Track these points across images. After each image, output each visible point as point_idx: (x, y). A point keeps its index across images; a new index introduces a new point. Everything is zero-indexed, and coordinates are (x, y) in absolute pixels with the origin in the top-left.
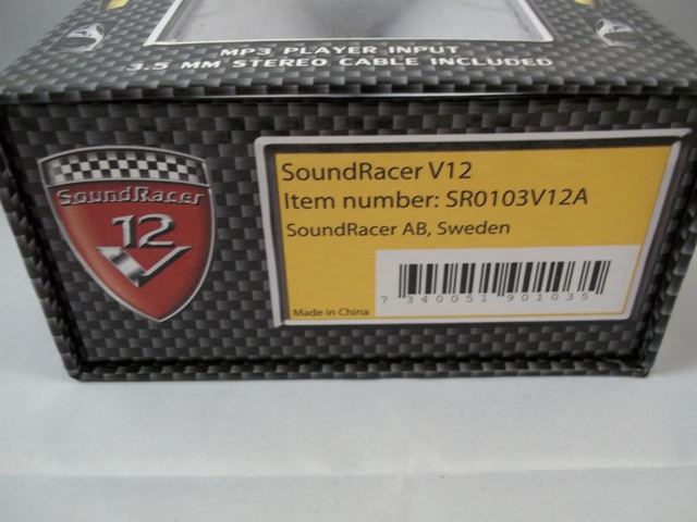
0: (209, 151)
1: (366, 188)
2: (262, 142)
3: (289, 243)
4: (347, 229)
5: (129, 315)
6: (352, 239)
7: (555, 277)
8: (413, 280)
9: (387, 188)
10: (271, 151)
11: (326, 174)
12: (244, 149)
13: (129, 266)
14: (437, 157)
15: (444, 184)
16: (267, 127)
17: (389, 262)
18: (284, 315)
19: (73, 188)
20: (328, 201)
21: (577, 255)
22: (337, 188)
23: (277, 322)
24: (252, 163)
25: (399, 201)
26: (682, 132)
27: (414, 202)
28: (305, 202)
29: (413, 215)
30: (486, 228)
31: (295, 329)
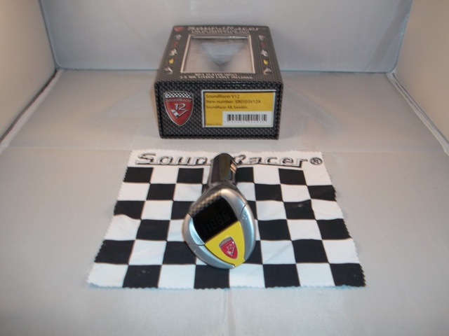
0: (193, 92)
1: (221, 99)
2: (203, 91)
3: (207, 110)
4: (218, 107)
5: (175, 124)
6: (218, 109)
7: (257, 118)
8: (230, 117)
9: (224, 99)
10: (204, 93)
11: (214, 97)
12: (200, 92)
13: (176, 114)
14: (233, 94)
15: (235, 99)
16: (204, 88)
17: (225, 114)
18: (205, 124)
19: (168, 99)
20: (214, 102)
21: (261, 113)
22: (215, 99)
23: (203, 126)
24: (200, 94)
25: (227, 102)
26: (274, 90)
27: (230, 102)
28: (210, 102)
29: (229, 104)
30: (243, 107)
31: (207, 128)
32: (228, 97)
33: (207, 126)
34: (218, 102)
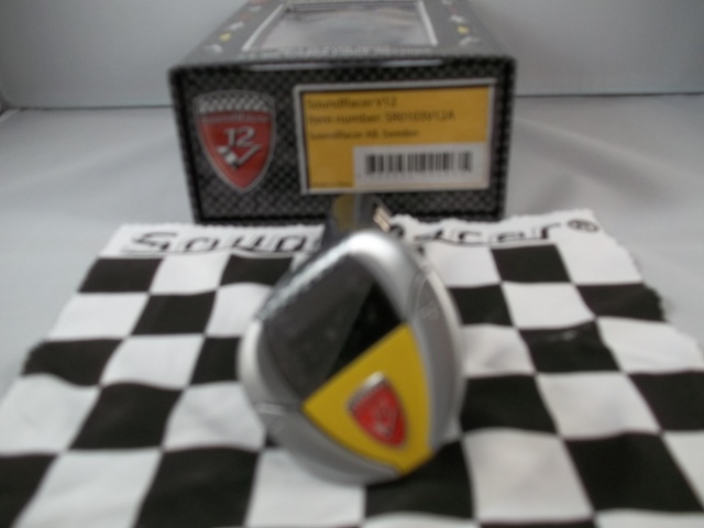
0: (273, 94)
1: (347, 112)
2: (298, 89)
3: (312, 144)
4: (339, 135)
5: (227, 187)
6: (342, 141)
7: (444, 161)
8: (373, 164)
9: (356, 112)
10: (302, 94)
11: (329, 105)
12: (289, 93)
13: (231, 158)
15: (382, 111)
16: (301, 81)
17: (360, 153)
18: (308, 185)
20: (328, 120)
21: (455, 149)
22: (333, 112)
23: (304, 191)
24: (292, 97)
25: (362, 119)
26: (491, 80)
27: (372, 119)
29: (370, 126)
30: (406, 134)
31: (315, 197)
32: (367, 104)
33: (314, 190)
34: (341, 119)
